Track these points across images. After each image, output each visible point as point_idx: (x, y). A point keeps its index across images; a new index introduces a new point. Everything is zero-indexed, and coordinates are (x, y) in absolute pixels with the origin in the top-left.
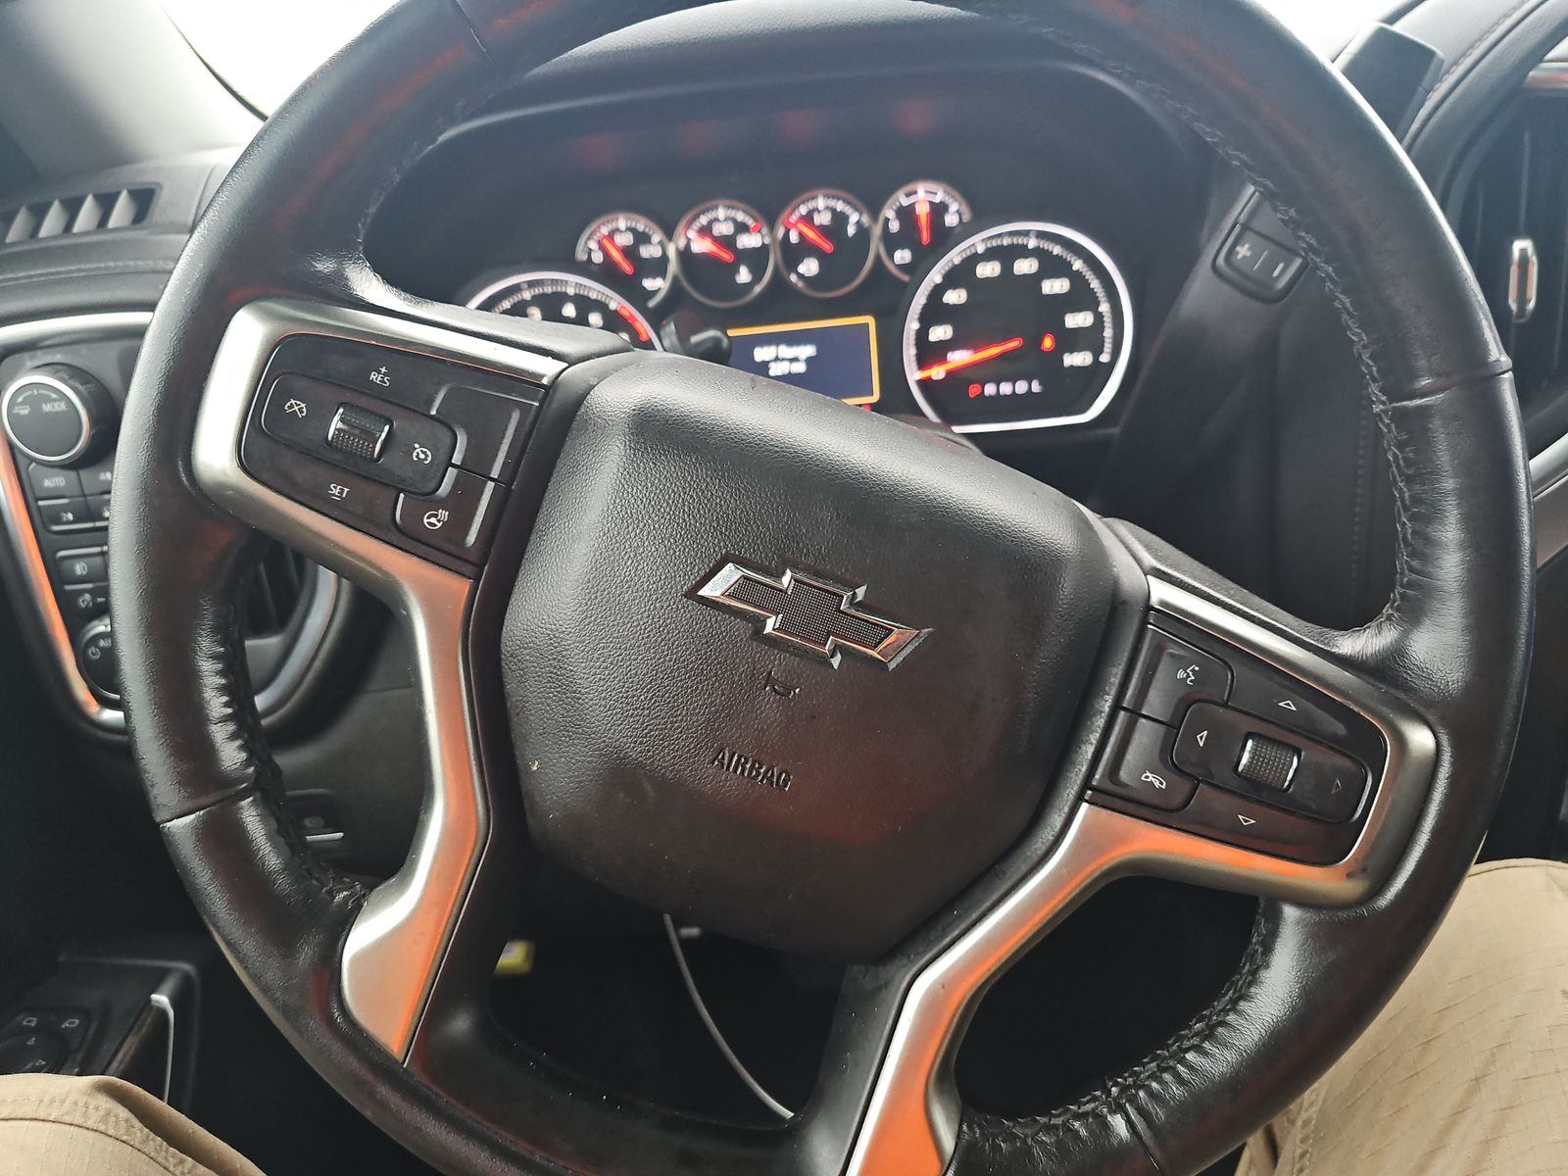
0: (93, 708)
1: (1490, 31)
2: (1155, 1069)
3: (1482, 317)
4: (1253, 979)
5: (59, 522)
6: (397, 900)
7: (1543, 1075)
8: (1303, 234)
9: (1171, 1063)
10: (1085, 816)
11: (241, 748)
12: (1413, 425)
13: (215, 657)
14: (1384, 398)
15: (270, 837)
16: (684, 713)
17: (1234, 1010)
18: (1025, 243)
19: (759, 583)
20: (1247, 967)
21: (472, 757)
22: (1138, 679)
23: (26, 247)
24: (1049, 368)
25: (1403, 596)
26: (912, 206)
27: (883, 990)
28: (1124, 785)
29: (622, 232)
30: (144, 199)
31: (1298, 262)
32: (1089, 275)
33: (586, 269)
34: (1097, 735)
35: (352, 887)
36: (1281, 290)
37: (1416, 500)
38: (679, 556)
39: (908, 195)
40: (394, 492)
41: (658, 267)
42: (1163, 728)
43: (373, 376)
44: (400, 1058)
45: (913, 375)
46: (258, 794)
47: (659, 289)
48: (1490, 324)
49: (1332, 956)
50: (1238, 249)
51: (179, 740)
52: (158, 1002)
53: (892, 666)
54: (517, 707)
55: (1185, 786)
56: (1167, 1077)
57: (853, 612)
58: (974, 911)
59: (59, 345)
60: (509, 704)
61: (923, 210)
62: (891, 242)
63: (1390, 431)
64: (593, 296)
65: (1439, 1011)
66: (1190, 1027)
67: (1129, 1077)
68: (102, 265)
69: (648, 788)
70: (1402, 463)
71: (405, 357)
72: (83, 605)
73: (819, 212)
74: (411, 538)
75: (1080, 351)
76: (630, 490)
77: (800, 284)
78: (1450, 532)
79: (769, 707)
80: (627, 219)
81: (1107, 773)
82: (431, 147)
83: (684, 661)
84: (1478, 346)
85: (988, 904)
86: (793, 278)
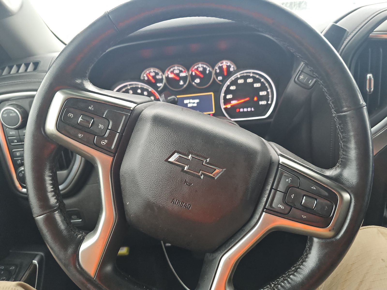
0: (20, 188)
1: (360, 25)
2: (283, 280)
3: (358, 93)
4: (307, 257)
5: (13, 143)
6: (93, 237)
7: (377, 280)
8: (315, 73)
9: (287, 278)
10: (264, 216)
11: (56, 199)
12: (343, 119)
13: (50, 176)
14: (335, 113)
15: (62, 221)
16: (165, 190)
17: (302, 264)
18: (250, 75)
19: (183, 158)
20: (305, 254)
21: (112, 201)
22: (277, 182)
23: (7, 76)
24: (256, 105)
25: (341, 161)
26: (222, 66)
27: (214, 260)
28: (273, 208)
29: (152, 72)
30: (36, 64)
31: (315, 80)
32: (265, 82)
33: (143, 81)
34: (267, 195)
35: (82, 234)
36: (311, 86)
37: (344, 137)
38: (164, 151)
39: (221, 63)
40: (94, 136)
41: (161, 81)
42: (283, 194)
43: (90, 108)
44: (93, 277)
45: (223, 107)
46: (59, 210)
47: (161, 86)
48: (360, 95)
49: (326, 251)
50: (300, 76)
51: (40, 197)
52: (34, 262)
53: (216, 178)
54: (123, 188)
55: (289, 208)
56: (285, 282)
57: (206, 165)
58: (237, 240)
59: (14, 100)
60: (121, 188)
61: (225, 67)
62: (217, 75)
63: (337, 121)
64: (145, 87)
65: (352, 264)
66: (291, 269)
67: (276, 282)
68: (26, 80)
69: (156, 209)
70: (340, 128)
71: (97, 103)
72: (18, 163)
73: (200, 67)
74: (98, 147)
75: (263, 101)
76: (152, 135)
77: (195, 85)
78: (352, 145)
79: (185, 189)
80: (153, 69)
81: (269, 205)
82: (104, 53)
83: (164, 177)
84: (358, 100)
85: (240, 238)
86: (193, 83)
